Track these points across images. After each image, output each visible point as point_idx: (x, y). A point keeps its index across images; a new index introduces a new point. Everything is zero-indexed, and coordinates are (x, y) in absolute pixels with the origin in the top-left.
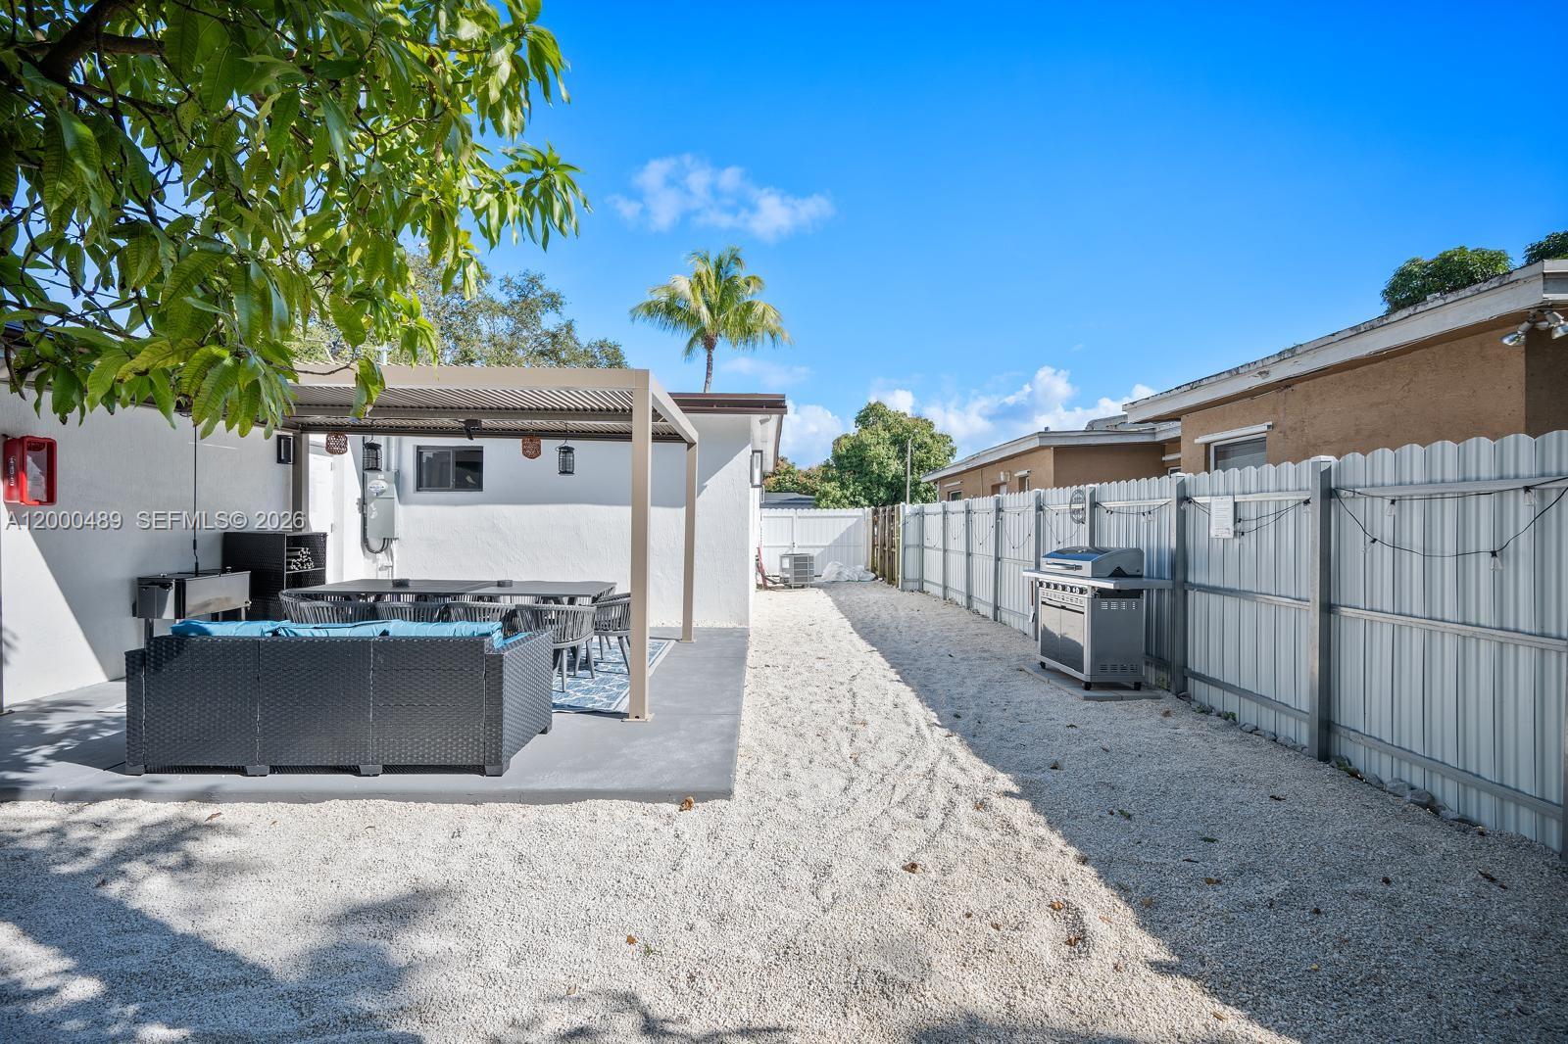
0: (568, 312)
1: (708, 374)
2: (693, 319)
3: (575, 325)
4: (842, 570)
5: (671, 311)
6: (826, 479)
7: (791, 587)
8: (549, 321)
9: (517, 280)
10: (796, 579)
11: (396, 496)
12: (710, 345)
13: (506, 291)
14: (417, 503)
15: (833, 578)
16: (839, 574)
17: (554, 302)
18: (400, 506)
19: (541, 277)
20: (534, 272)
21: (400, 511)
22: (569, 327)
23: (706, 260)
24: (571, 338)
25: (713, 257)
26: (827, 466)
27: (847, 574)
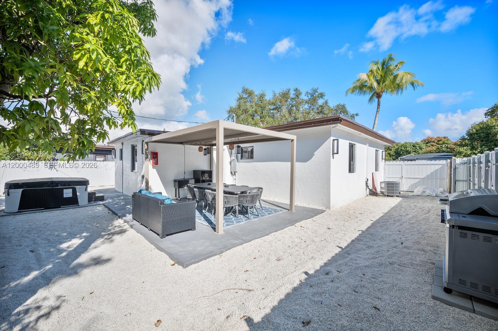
0: (326, 98)
1: (378, 108)
2: (371, 88)
3: (328, 101)
4: (425, 190)
5: (362, 87)
6: (461, 145)
7: (385, 196)
8: (321, 102)
9: (310, 92)
10: (388, 193)
11: (236, 161)
12: (379, 96)
13: (307, 96)
14: (242, 162)
15: (419, 193)
16: (424, 192)
17: (322, 95)
18: (238, 163)
19: (317, 89)
20: (315, 87)
21: (238, 164)
22: (326, 102)
23: (376, 63)
24: (327, 105)
25: (381, 61)
26: (463, 139)
27: (428, 192)
